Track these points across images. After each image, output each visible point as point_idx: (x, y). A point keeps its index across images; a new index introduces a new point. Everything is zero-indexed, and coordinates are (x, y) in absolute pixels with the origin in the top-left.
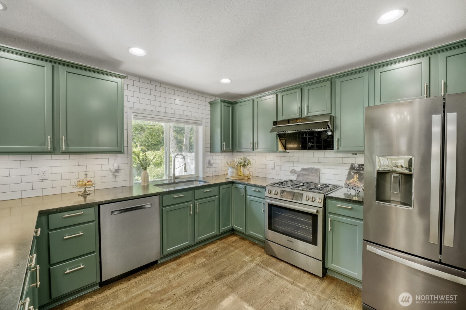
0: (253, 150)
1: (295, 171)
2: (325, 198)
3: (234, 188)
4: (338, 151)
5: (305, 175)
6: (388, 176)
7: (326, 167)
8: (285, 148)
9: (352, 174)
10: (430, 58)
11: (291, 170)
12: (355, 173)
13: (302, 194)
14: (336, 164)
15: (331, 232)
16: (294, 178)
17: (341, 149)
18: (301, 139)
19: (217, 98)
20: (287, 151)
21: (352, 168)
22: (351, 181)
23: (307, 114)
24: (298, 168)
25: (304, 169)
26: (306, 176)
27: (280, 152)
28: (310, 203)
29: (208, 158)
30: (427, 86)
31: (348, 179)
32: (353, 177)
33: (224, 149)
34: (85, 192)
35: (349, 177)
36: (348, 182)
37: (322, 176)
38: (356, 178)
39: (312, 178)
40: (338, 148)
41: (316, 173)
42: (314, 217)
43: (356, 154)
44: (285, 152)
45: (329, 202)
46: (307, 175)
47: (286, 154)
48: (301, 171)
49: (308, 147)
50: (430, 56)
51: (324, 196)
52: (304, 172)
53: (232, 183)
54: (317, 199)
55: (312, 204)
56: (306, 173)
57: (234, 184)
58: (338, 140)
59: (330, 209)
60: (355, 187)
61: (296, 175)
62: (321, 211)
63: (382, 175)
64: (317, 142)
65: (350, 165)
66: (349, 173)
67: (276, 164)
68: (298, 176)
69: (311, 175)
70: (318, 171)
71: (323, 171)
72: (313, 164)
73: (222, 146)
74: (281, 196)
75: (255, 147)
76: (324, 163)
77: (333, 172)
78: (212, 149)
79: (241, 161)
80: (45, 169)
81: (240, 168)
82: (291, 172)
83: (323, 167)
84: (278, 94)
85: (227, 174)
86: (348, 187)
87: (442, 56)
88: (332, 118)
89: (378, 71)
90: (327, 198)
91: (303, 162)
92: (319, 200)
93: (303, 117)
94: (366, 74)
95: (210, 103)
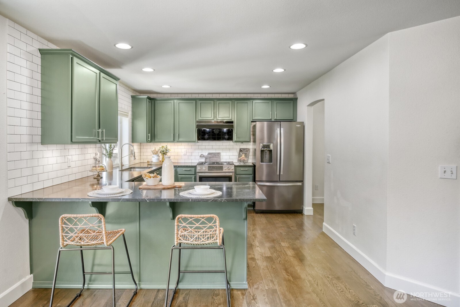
0: (174, 141)
1: (203, 155)
7: (223, 151)
9: (241, 154)
11: (200, 155)
12: (243, 153)
14: (229, 149)
16: (203, 160)
17: (236, 140)
18: (201, 133)
21: (241, 150)
22: (241, 158)
23: (218, 118)
24: (206, 153)
25: (209, 154)
26: (211, 158)
28: (227, 171)
30: (271, 114)
31: (239, 157)
33: (149, 139)
34: (98, 175)
35: (240, 156)
36: (240, 158)
37: (221, 157)
38: (243, 156)
39: (216, 159)
41: (218, 156)
42: (230, 178)
43: (243, 143)
50: (272, 101)
52: (210, 156)
55: (229, 171)
56: (211, 156)
58: (236, 135)
59: (237, 172)
60: (244, 161)
61: (205, 158)
62: (234, 174)
64: (212, 135)
65: (239, 149)
66: (239, 154)
67: (187, 151)
68: (206, 159)
69: (215, 157)
70: (219, 154)
71: (222, 154)
72: (216, 149)
73: (147, 137)
74: (208, 170)
75: (175, 138)
76: (223, 149)
77: (228, 154)
78: (133, 139)
79: (161, 149)
80: (70, 157)
81: (163, 156)
82: (201, 157)
83: (222, 151)
84: (197, 101)
85: (152, 161)
86: (240, 161)
87: (276, 102)
88: (233, 123)
89: (254, 102)
90: (235, 167)
91: (209, 149)
92: (232, 168)
93: (215, 120)
94: (249, 102)
95: (132, 97)
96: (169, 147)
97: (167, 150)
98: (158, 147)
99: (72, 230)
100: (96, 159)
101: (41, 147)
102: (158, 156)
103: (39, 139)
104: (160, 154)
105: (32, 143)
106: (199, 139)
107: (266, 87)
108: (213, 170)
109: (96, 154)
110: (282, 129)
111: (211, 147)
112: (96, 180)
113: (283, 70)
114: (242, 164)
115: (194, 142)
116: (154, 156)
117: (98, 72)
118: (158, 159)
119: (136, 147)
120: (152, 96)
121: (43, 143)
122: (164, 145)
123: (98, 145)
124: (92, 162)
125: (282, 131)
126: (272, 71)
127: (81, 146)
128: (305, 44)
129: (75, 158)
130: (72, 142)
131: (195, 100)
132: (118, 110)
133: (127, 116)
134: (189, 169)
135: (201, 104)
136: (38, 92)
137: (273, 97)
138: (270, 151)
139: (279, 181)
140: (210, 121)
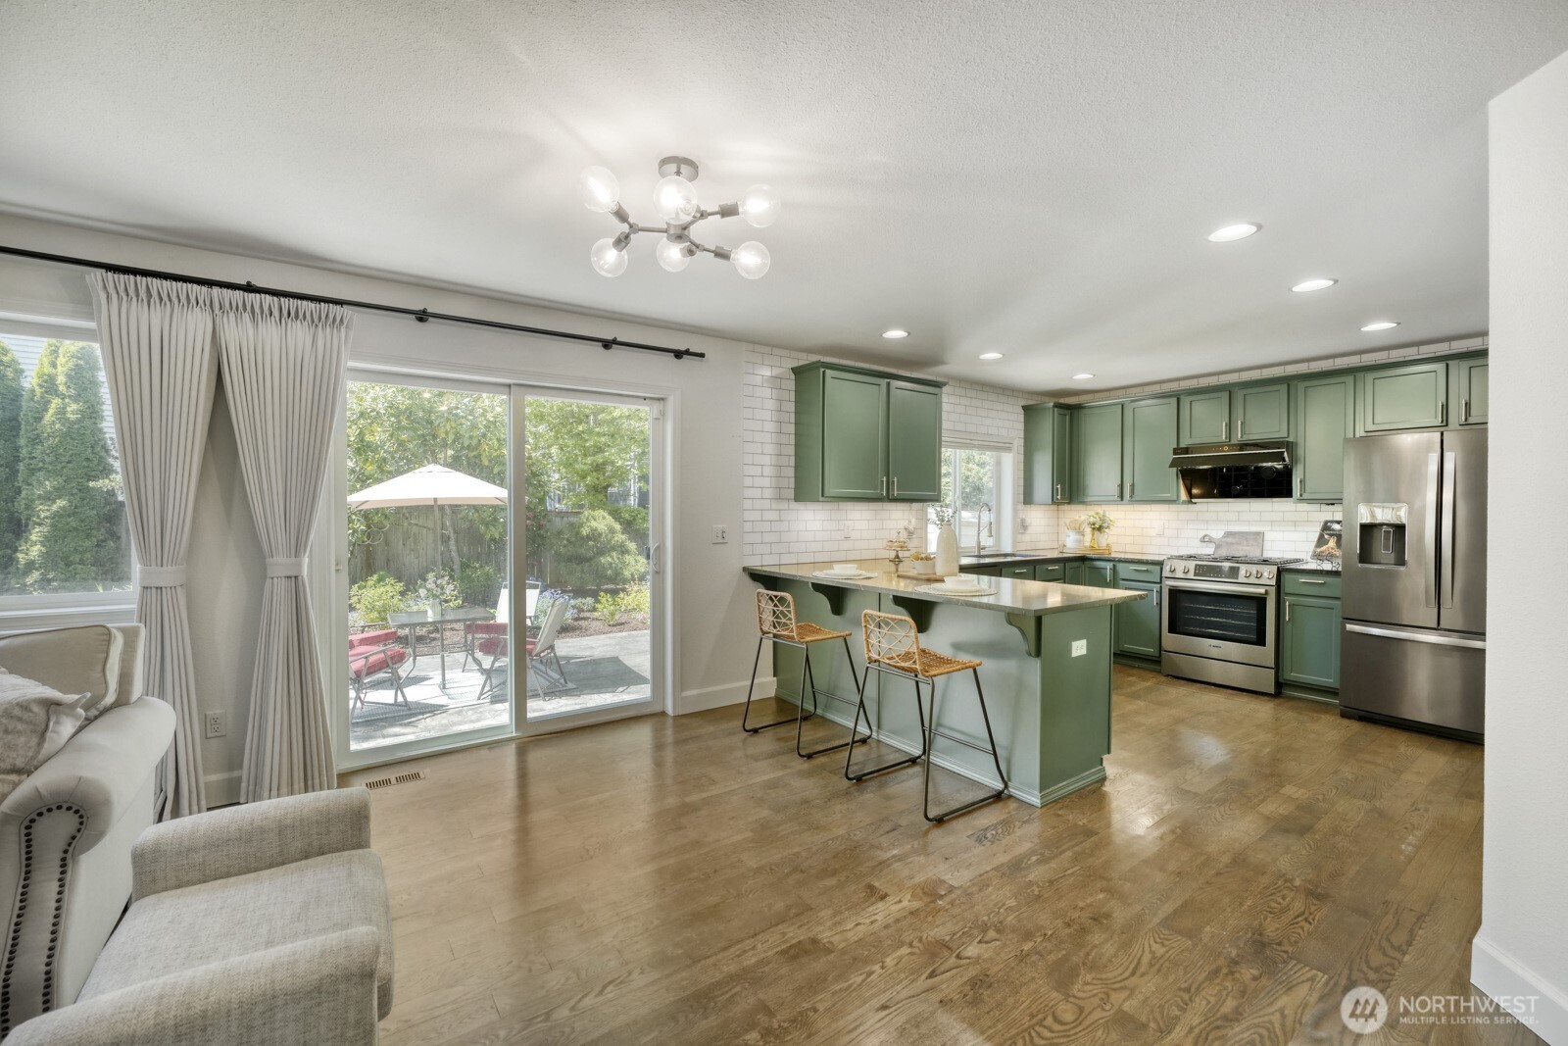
0: (1122, 499)
1: (1211, 538)
2: (1280, 572)
3: (1087, 569)
4: (1301, 500)
5: (1232, 544)
6: (1376, 530)
7: (1275, 528)
8: (1191, 496)
9: (1326, 536)
10: (1447, 365)
11: (1201, 535)
12: (1331, 535)
13: (1238, 568)
14: (1295, 523)
15: (1290, 624)
16: (1208, 550)
17: (1305, 496)
19: (1046, 399)
20: (1194, 500)
21: (1326, 527)
22: (1324, 548)
23: (1242, 437)
24: (1217, 533)
25: (1228, 534)
26: (1235, 547)
27: (1184, 503)
28: (1253, 580)
29: (1021, 515)
30: (1443, 406)
31: (1318, 545)
32: (1327, 542)
33: (1059, 497)
34: (897, 557)
35: (1321, 541)
36: (1319, 550)
37: (1267, 545)
38: (1332, 543)
39: (1247, 549)
40: (1301, 495)
41: (1255, 540)
42: (1260, 601)
43: (1333, 504)
44: (1190, 502)
45: (1287, 578)
46: (1237, 544)
47: (1190, 506)
48: (1223, 537)
49: (1233, 493)
50: (1450, 362)
51: (1278, 568)
52: (1230, 540)
53: (1083, 559)
54: (1266, 574)
55: (1257, 581)
56: (1234, 541)
57: (1087, 563)
58: (1301, 482)
59: (1288, 587)
60: (1330, 557)
61: (1214, 545)
62: (1273, 591)
63: (1367, 530)
65: (1322, 523)
66: (1321, 536)
67: (1166, 526)
68: (1218, 547)
69: (1244, 543)
70: (1259, 535)
71: (1268, 536)
72: (1249, 522)
73: (1056, 492)
74: (1195, 575)
75: (1128, 493)
76: (1272, 523)
77: (1287, 537)
78: (1028, 498)
79: (1092, 520)
80: (848, 523)
81: (1093, 535)
82: (1203, 540)
83: (1269, 528)
84: (1182, 398)
85: (1065, 546)
86: (1318, 556)
87: (1464, 365)
88: (1290, 446)
89: (1370, 376)
90: (1283, 571)
91: (1228, 522)
92: (1269, 574)
93: (1234, 441)
94: (1349, 379)
95: (1024, 408)
96: (1111, 515)
97: (1103, 521)
98: (1080, 514)
101: (794, 505)
102: (1082, 533)
103: (791, 494)
104: (1088, 530)
105: (779, 498)
108: (1210, 576)
110: (1451, 456)
111: (1233, 517)
112: (892, 564)
113: (1331, 283)
114: (1327, 566)
115: (1176, 502)
116: (1070, 534)
118: (1080, 541)
119: (1031, 514)
120: (1067, 400)
121: (797, 499)
122: (1100, 509)
126: (1290, 290)
128: (1252, 224)
129: (859, 525)
132: (940, 436)
133: (1009, 449)
134: (1144, 568)
135: (1193, 403)
137: (1442, 349)
138: (1400, 529)
139: (1437, 628)
140: (1218, 446)
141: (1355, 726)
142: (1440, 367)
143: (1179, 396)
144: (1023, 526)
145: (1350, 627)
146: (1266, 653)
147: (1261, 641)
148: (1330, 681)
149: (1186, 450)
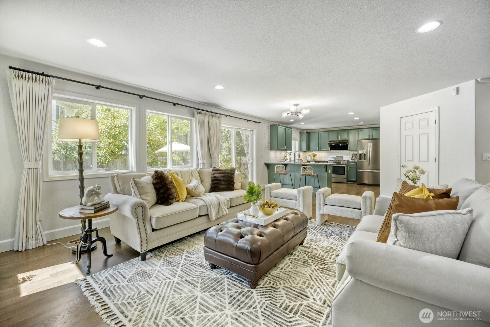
6: (362, 155)
13: (341, 162)
14: (348, 154)
15: (349, 171)
16: (333, 160)
17: (350, 150)
18: (332, 146)
19: (303, 131)
24: (335, 156)
25: (337, 157)
26: (338, 159)
30: (369, 136)
35: (352, 157)
37: (343, 158)
38: (354, 157)
42: (344, 167)
43: (355, 151)
45: (348, 163)
47: (330, 151)
55: (343, 164)
58: (349, 147)
59: (348, 165)
60: (354, 160)
62: (346, 165)
63: (360, 154)
65: (352, 154)
67: (326, 155)
68: (335, 159)
69: (340, 158)
71: (343, 157)
72: (340, 154)
73: (306, 149)
75: (320, 149)
76: (344, 154)
77: (347, 157)
78: (300, 150)
79: (313, 154)
82: (332, 158)
84: (330, 132)
86: (352, 160)
87: (372, 129)
88: (348, 141)
89: (359, 130)
90: (347, 162)
91: (337, 154)
92: (345, 163)
93: (339, 140)
94: (356, 130)
95: (300, 132)
96: (316, 153)
98: (311, 153)
99: (278, 169)
100: (285, 156)
101: (270, 151)
102: (311, 157)
103: (270, 149)
104: (312, 157)
105: (268, 150)
106: (331, 149)
107: (362, 123)
109: (285, 155)
110: (371, 143)
111: (338, 153)
114: (353, 161)
115: (328, 151)
116: (309, 157)
117: (285, 128)
118: (311, 158)
119: (301, 153)
120: (308, 131)
122: (314, 152)
123: (286, 151)
124: (284, 157)
125: (371, 145)
127: (280, 151)
129: (279, 155)
130: (278, 150)
131: (329, 131)
132: (292, 138)
133: (297, 140)
135: (332, 133)
136: (270, 136)
137: (369, 126)
138: (365, 154)
139: (370, 169)
140: (336, 141)
141: (359, 186)
142: (369, 129)
143: (329, 132)
144: (299, 156)
145: (358, 170)
146: (345, 176)
147: (344, 174)
148: (355, 180)
149: (330, 141)
